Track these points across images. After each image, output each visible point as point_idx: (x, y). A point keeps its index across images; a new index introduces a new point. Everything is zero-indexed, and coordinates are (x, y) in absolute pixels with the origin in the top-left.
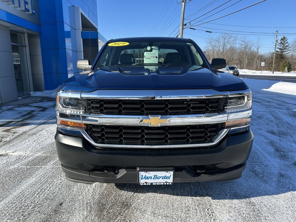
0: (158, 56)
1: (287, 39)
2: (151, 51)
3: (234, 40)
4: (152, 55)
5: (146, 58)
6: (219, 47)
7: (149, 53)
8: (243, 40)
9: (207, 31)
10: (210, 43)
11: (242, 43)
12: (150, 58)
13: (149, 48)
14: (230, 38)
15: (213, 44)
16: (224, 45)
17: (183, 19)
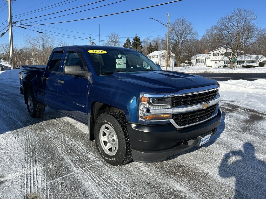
0: (126, 63)
1: (95, 44)
2: (121, 58)
3: (52, 41)
4: (122, 62)
5: (117, 64)
6: (38, 46)
7: (120, 60)
8: (60, 42)
9: (38, 32)
10: (29, 41)
11: (59, 43)
12: (121, 64)
13: (120, 56)
14: (48, 39)
15: (32, 43)
16: (44, 45)
17: (11, 17)
